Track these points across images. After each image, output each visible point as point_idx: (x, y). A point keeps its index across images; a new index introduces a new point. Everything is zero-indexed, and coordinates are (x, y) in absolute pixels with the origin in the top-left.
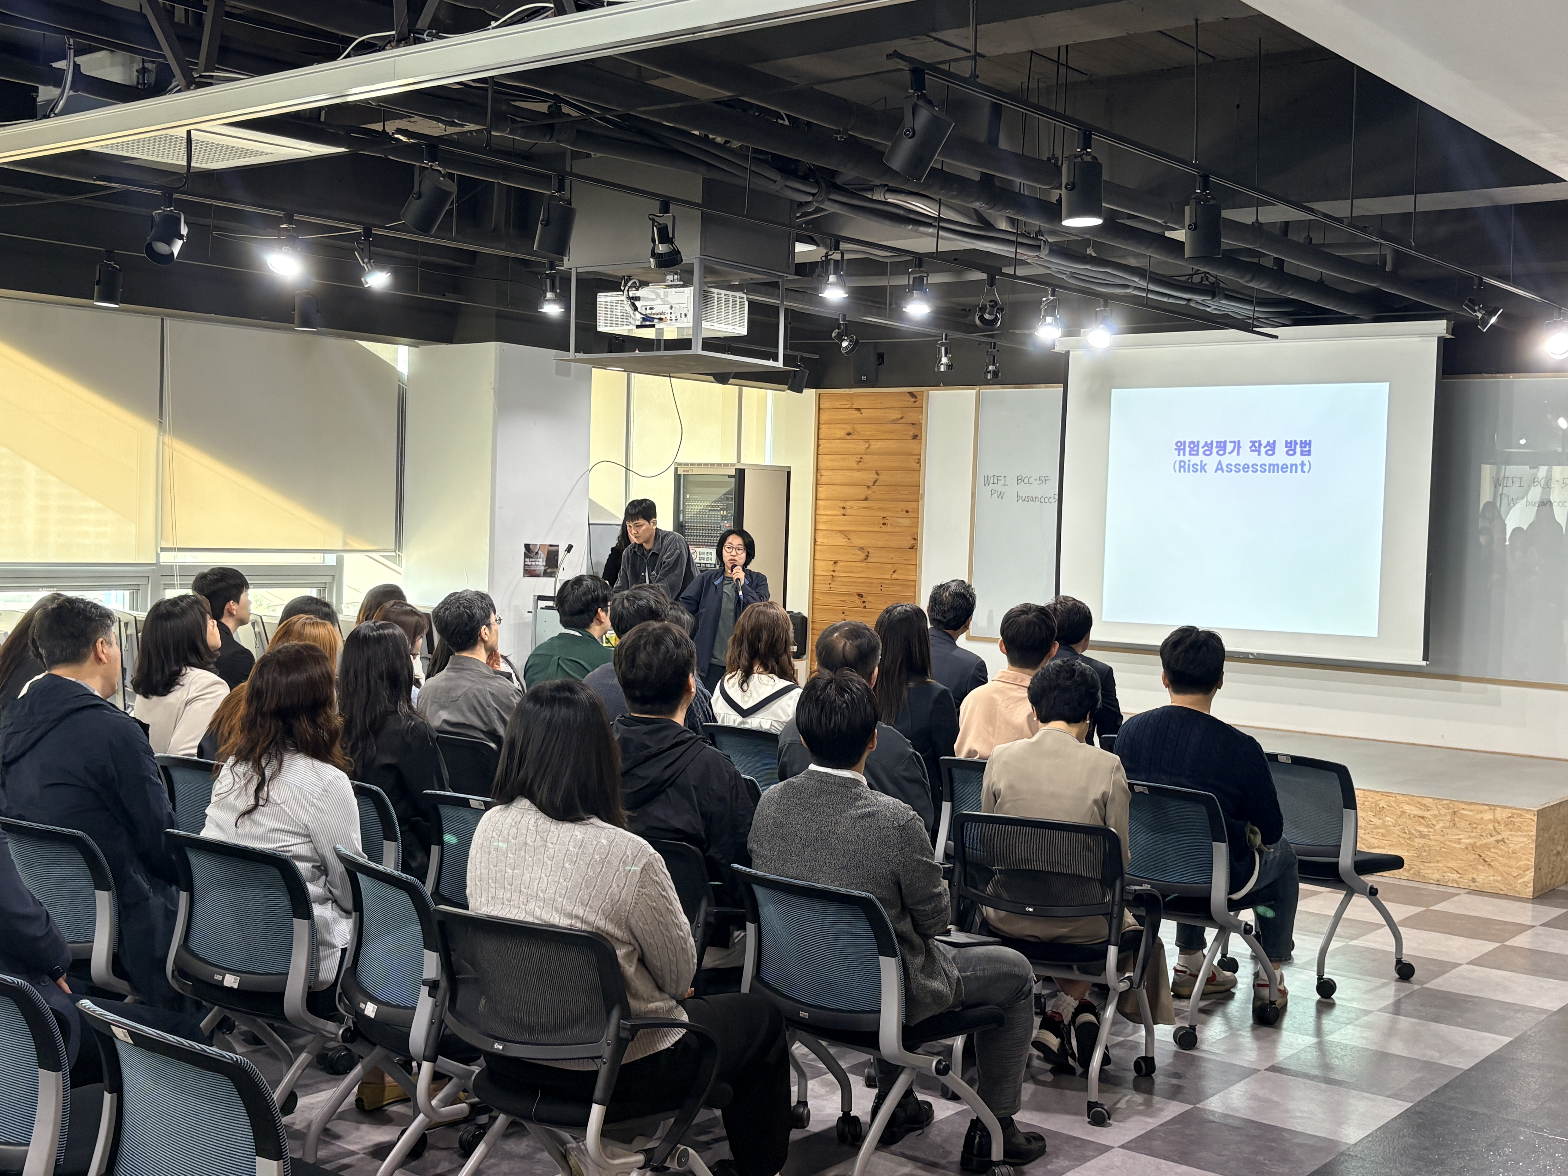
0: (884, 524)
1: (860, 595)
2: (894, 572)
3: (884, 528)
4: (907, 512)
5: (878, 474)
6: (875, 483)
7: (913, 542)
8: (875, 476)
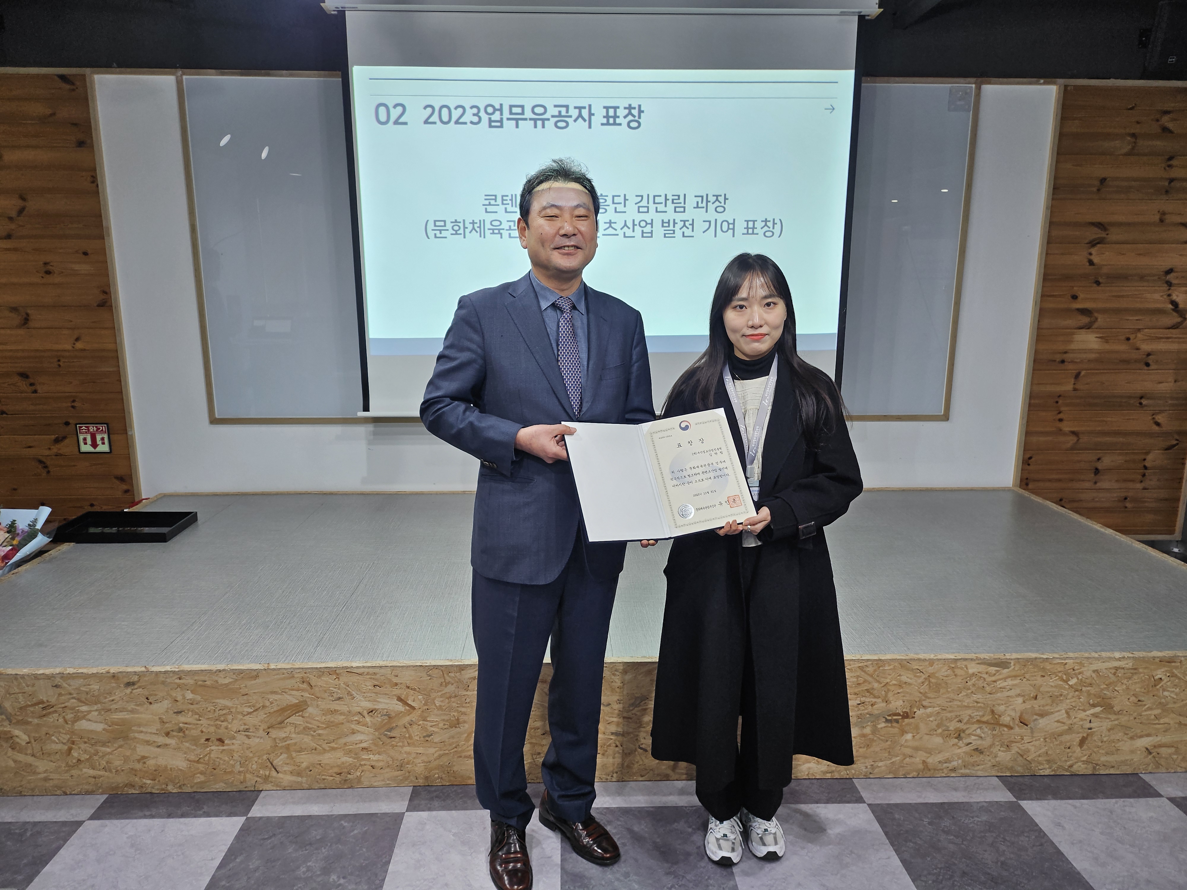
0: (48, 273)
1: (24, 375)
2: (77, 339)
3: (49, 279)
4: (85, 254)
5: (23, 199)
6: (21, 211)
7: (103, 297)
8: (20, 203)
